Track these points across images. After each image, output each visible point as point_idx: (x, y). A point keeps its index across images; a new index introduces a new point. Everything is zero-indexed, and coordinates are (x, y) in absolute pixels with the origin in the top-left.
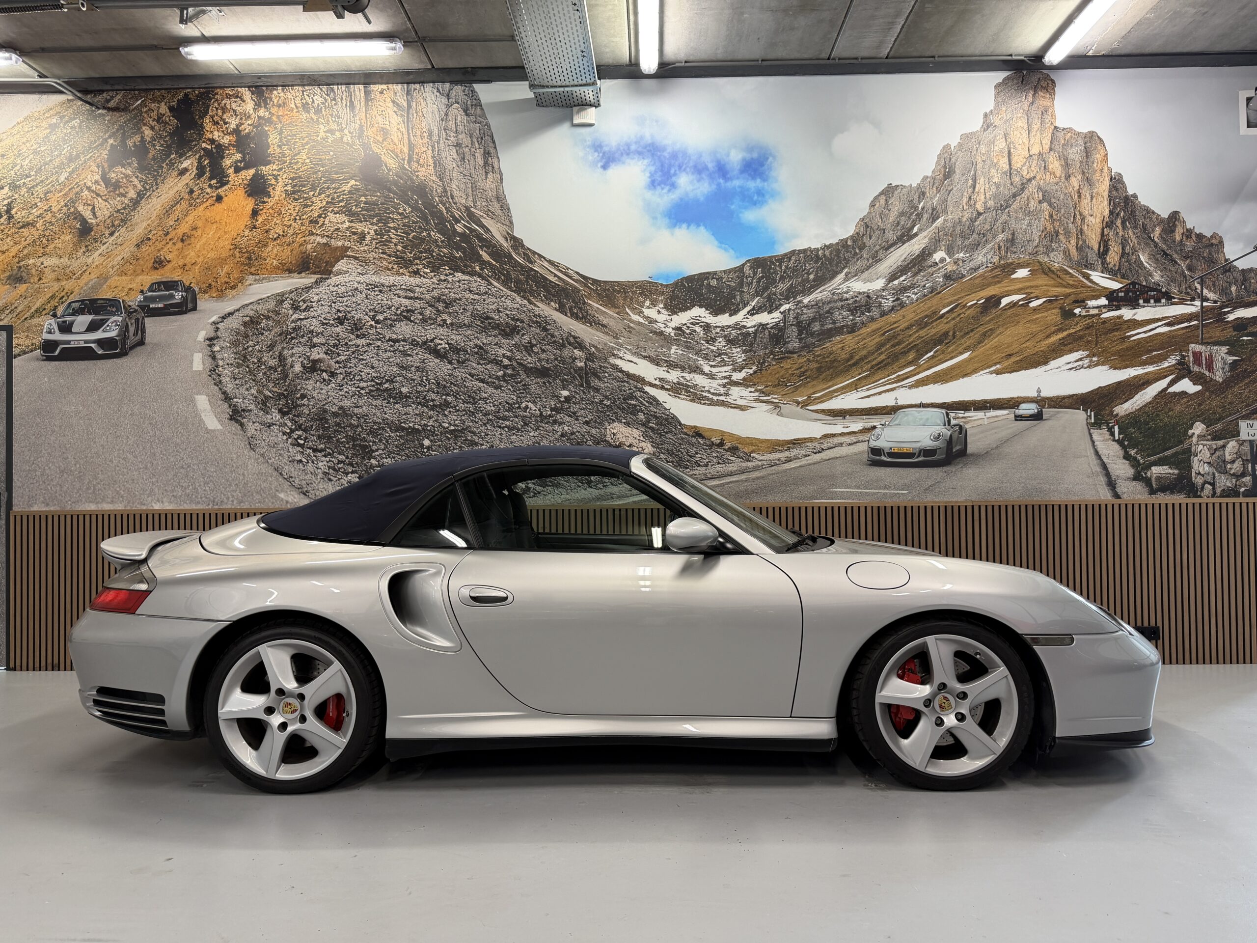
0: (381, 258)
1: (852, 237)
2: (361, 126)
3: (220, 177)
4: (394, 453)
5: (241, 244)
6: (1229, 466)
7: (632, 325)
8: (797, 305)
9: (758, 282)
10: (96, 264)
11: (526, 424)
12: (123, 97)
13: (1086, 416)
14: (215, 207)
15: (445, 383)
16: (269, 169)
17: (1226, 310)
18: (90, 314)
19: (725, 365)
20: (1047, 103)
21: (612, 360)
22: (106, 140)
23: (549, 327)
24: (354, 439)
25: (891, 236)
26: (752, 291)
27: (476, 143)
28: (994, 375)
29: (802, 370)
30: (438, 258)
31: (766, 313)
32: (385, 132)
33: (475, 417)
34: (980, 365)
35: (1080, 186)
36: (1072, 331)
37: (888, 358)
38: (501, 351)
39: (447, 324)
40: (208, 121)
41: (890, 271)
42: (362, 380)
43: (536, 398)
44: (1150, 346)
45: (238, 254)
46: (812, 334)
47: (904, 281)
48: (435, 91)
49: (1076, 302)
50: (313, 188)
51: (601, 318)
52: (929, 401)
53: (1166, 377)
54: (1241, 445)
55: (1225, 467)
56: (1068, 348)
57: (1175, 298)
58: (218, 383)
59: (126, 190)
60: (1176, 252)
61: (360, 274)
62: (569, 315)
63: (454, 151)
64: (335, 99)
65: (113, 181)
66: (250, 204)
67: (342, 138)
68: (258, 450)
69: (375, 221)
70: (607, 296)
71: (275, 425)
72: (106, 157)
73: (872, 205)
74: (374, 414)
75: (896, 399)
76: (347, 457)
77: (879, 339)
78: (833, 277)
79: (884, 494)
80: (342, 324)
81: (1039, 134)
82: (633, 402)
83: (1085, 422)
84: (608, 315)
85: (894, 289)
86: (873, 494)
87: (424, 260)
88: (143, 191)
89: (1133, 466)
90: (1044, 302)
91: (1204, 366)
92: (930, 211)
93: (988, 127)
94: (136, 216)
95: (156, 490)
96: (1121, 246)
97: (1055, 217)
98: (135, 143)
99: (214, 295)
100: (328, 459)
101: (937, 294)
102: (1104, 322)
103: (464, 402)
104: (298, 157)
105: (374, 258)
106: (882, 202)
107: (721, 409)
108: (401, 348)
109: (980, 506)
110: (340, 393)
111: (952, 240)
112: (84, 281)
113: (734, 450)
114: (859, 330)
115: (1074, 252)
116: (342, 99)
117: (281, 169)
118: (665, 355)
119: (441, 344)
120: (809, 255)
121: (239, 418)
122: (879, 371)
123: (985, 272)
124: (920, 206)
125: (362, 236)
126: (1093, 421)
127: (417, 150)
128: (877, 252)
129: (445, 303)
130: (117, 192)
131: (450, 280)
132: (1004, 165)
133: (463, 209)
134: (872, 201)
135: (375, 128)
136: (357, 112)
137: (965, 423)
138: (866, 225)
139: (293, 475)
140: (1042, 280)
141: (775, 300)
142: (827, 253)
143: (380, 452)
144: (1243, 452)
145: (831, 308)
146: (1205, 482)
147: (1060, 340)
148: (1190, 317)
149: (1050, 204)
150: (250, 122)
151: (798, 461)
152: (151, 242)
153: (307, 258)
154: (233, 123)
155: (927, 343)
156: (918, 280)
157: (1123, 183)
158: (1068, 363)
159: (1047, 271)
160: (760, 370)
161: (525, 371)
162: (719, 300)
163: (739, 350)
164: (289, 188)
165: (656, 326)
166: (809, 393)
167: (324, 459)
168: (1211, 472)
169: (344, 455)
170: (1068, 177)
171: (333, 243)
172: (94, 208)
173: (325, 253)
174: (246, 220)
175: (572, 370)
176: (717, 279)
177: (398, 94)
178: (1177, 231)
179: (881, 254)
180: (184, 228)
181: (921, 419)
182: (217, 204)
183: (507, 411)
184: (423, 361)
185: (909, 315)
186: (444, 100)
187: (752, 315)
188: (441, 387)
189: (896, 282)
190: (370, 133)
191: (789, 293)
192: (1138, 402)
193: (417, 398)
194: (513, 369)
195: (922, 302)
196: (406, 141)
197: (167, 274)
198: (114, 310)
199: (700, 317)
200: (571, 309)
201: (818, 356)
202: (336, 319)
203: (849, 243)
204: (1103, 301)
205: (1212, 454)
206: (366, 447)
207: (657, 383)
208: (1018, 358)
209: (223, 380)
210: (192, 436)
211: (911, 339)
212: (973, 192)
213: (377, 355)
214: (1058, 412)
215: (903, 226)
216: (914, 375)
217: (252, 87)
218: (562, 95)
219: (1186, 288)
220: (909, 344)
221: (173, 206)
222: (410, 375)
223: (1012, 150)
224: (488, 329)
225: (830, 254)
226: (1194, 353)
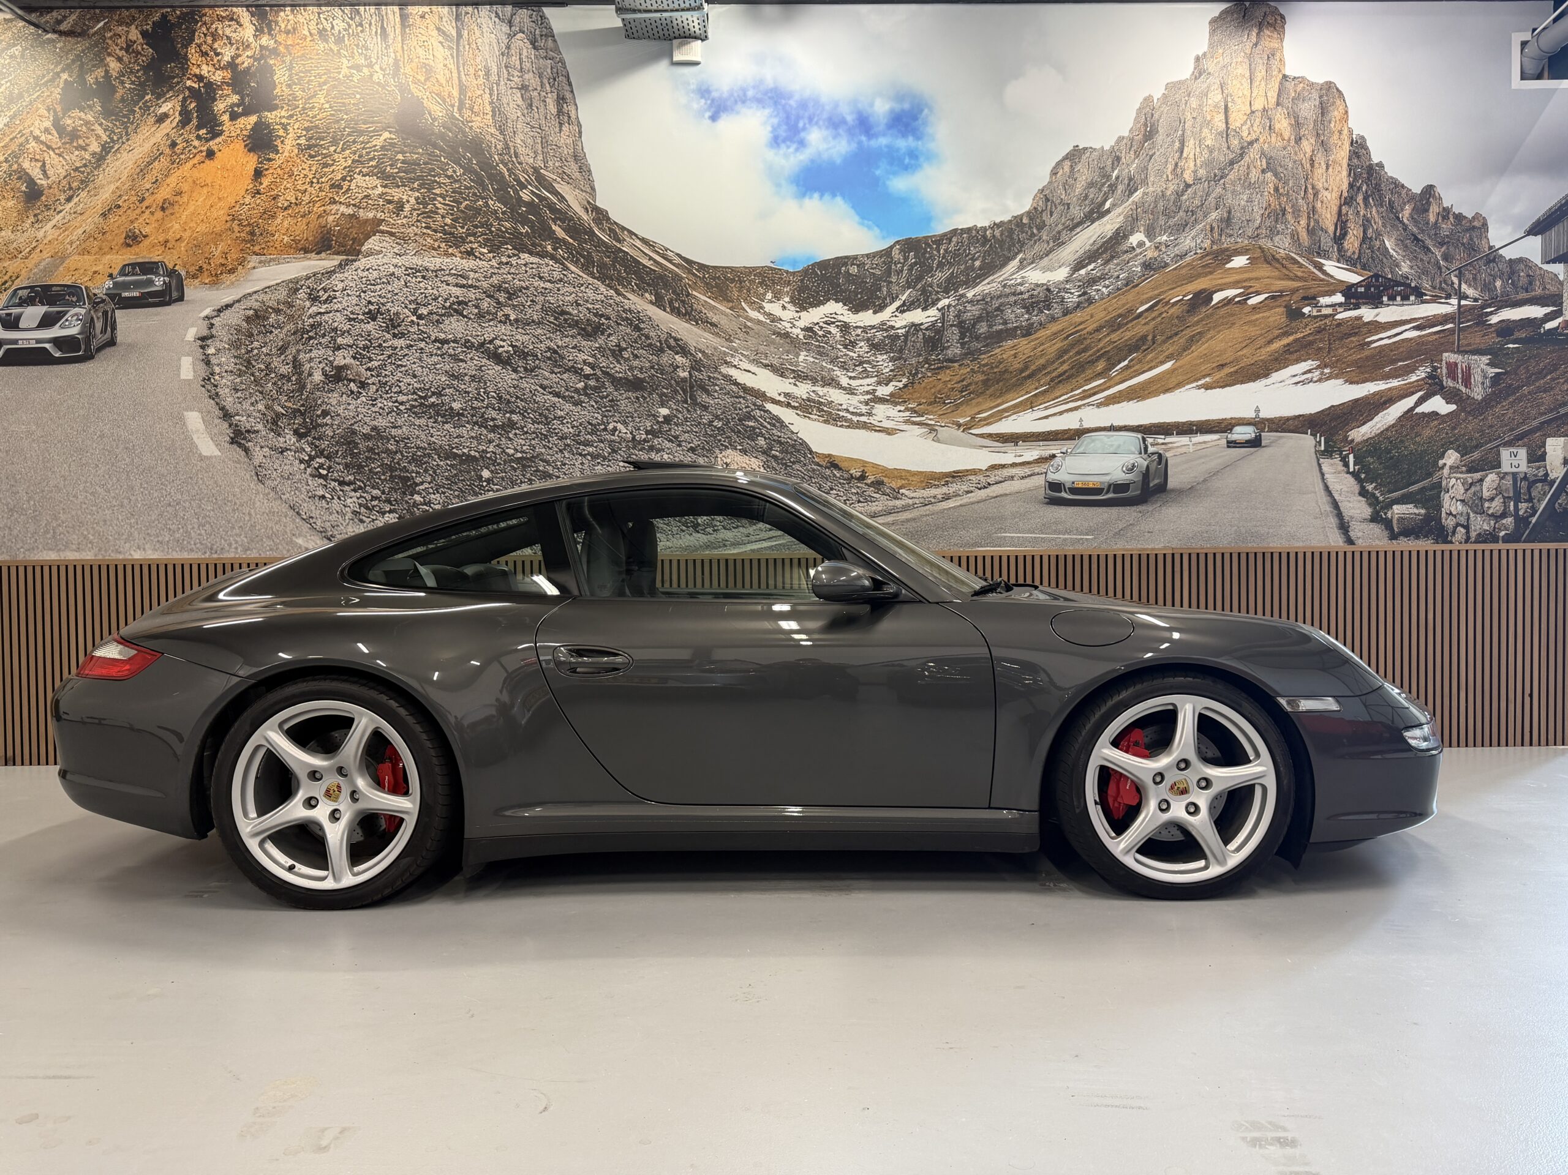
0: (424, 234)
1: (1028, 213)
2: (396, 61)
3: (210, 125)
4: (444, 487)
5: (241, 215)
6: (1486, 505)
7: (749, 324)
8: (958, 300)
9: (910, 270)
10: (49, 238)
11: (614, 451)
12: (79, 17)
13: (1314, 442)
14: (205, 165)
15: (508, 397)
16: (276, 116)
17: (1489, 310)
18: (43, 304)
19: (867, 377)
20: (1275, 44)
21: (725, 370)
22: (58, 75)
23: (642, 326)
24: (391, 469)
25: (1077, 212)
26: (903, 281)
27: (547, 85)
28: (1203, 390)
29: (965, 383)
30: (498, 234)
31: (920, 310)
32: (429, 71)
33: (549, 442)
34: (1185, 378)
35: (1313, 151)
36: (1299, 335)
37: (1072, 368)
38: (581, 357)
39: (510, 320)
40: (193, 51)
41: (1076, 257)
42: (401, 392)
43: (627, 417)
44: (1395, 355)
45: (237, 227)
46: (977, 338)
47: (1092, 270)
48: (493, 16)
49: (1305, 298)
50: (334, 142)
51: (710, 315)
52: (1122, 424)
53: (1413, 393)
54: (1502, 478)
55: (1482, 506)
56: (1295, 356)
57: (1426, 295)
58: (215, 396)
59: (87, 141)
60: (1430, 237)
61: (397, 254)
62: (668, 310)
63: (519, 95)
64: (361, 25)
65: (70, 129)
66: (251, 162)
67: (371, 76)
68: (268, 483)
69: (416, 185)
70: (717, 285)
71: (290, 450)
72: (58, 96)
73: (1054, 173)
74: (418, 437)
75: (1081, 420)
76: (383, 492)
77: (1062, 344)
78: (1004, 265)
79: (1065, 540)
80: (374, 319)
81: (1263, 83)
82: (751, 424)
83: (1313, 450)
84: (719, 311)
85: (1080, 281)
86: (1050, 540)
87: (480, 236)
88: (109, 143)
89: (1370, 505)
90: (1266, 299)
91: (1460, 381)
92: (1126, 182)
93: (1200, 74)
94: (101, 176)
95: (136, 534)
96: (1362, 229)
97: (1281, 191)
98: (96, 78)
99: (207, 281)
100: (358, 494)
101: (1133, 287)
102: (1339, 325)
103: (534, 422)
104: (314, 100)
105: (416, 234)
106: (1067, 168)
107: (862, 433)
108: (451, 351)
109: (1182, 554)
110: (373, 409)
111: (1153, 219)
112: (33, 262)
113: (878, 484)
114: (1036, 332)
115: (1304, 235)
116: (370, 24)
117: (291, 116)
118: (791, 364)
119: (503, 347)
120: (974, 235)
121: (242, 442)
122: (1061, 386)
123: (1193, 260)
124: (1114, 175)
125: (400, 206)
126: (1323, 448)
127: (469, 94)
128: (1059, 232)
129: (508, 292)
130: (75, 144)
131: (514, 263)
132: (1220, 124)
133: (530, 171)
134: (1054, 168)
135: (414, 65)
136: (391, 41)
137: (1165, 450)
138: (1046, 197)
139: (314, 515)
140: (1264, 271)
141: (931, 293)
142: (997, 233)
143: (427, 485)
144: (1504, 488)
145: (1001, 304)
146: (1458, 525)
147: (1285, 346)
148: (1445, 319)
149: (1276, 175)
150: (249, 53)
151: (959, 498)
152: (121, 211)
153: (328, 233)
154: (227, 54)
155: (1120, 349)
156: (1110, 270)
157: (1367, 149)
158: (1294, 376)
159: (1268, 258)
160: (912, 383)
161: (612, 383)
162: (861, 293)
163: (885, 357)
164: (303, 141)
165: (780, 326)
166: (973, 412)
167: (353, 494)
168: (1465, 512)
169: (379, 489)
170: (1298, 140)
171: (362, 213)
172: (44, 165)
173: (351, 227)
174: (247, 183)
175: (673, 382)
176: (858, 266)
177: (444, 20)
178: (1431, 210)
179: (1064, 236)
180: (164, 193)
181: (1112, 445)
182: (207, 162)
183: (589, 433)
184: (480, 369)
185: (1098, 314)
186: (505, 28)
187: (902, 312)
188: (503, 402)
189: (1083, 272)
190: (408, 70)
191: (949, 284)
192: (1379, 425)
193: (472, 416)
194: (597, 381)
195: (1115, 297)
196: (456, 81)
197: (142, 253)
198: (74, 299)
199: (836, 314)
200: (671, 302)
201: (984, 365)
202: (367, 313)
203: (1025, 221)
204: (1339, 298)
205: (1467, 490)
206: (408, 479)
207: (782, 398)
208: (1232, 370)
209: (221, 392)
210: (182, 464)
211: (1101, 345)
212: (1180, 158)
213: (420, 360)
214: (1281, 437)
215: (1092, 200)
216: (1103, 391)
217: (251, 6)
218: (659, 22)
219: (1441, 282)
220: (1098, 351)
221: (149, 163)
222: (463, 387)
223: (1230, 105)
224: (563, 327)
225: (1001, 235)
226: (1448, 364)
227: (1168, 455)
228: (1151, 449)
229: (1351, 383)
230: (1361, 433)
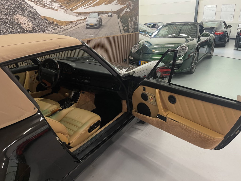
28: (105, 5)
34: (103, 2)
44: (124, 0)
52: (95, 11)
53: (126, 7)
55: (132, 27)
75: (90, 10)
82: (22, 6)
89: (123, 27)
91: (130, 6)
107: (51, 10)
113: (56, 25)
122: (86, 1)
126: (118, 17)
144: (134, 24)
151: (73, 28)
166: (72, 6)
181: (94, 16)
205: (131, 24)
208: (108, 1)
214: (114, 15)
216: (92, 3)
226: (129, 3)
227: (102, 18)
228: (100, 17)
229: (121, 5)
230: (122, 14)
